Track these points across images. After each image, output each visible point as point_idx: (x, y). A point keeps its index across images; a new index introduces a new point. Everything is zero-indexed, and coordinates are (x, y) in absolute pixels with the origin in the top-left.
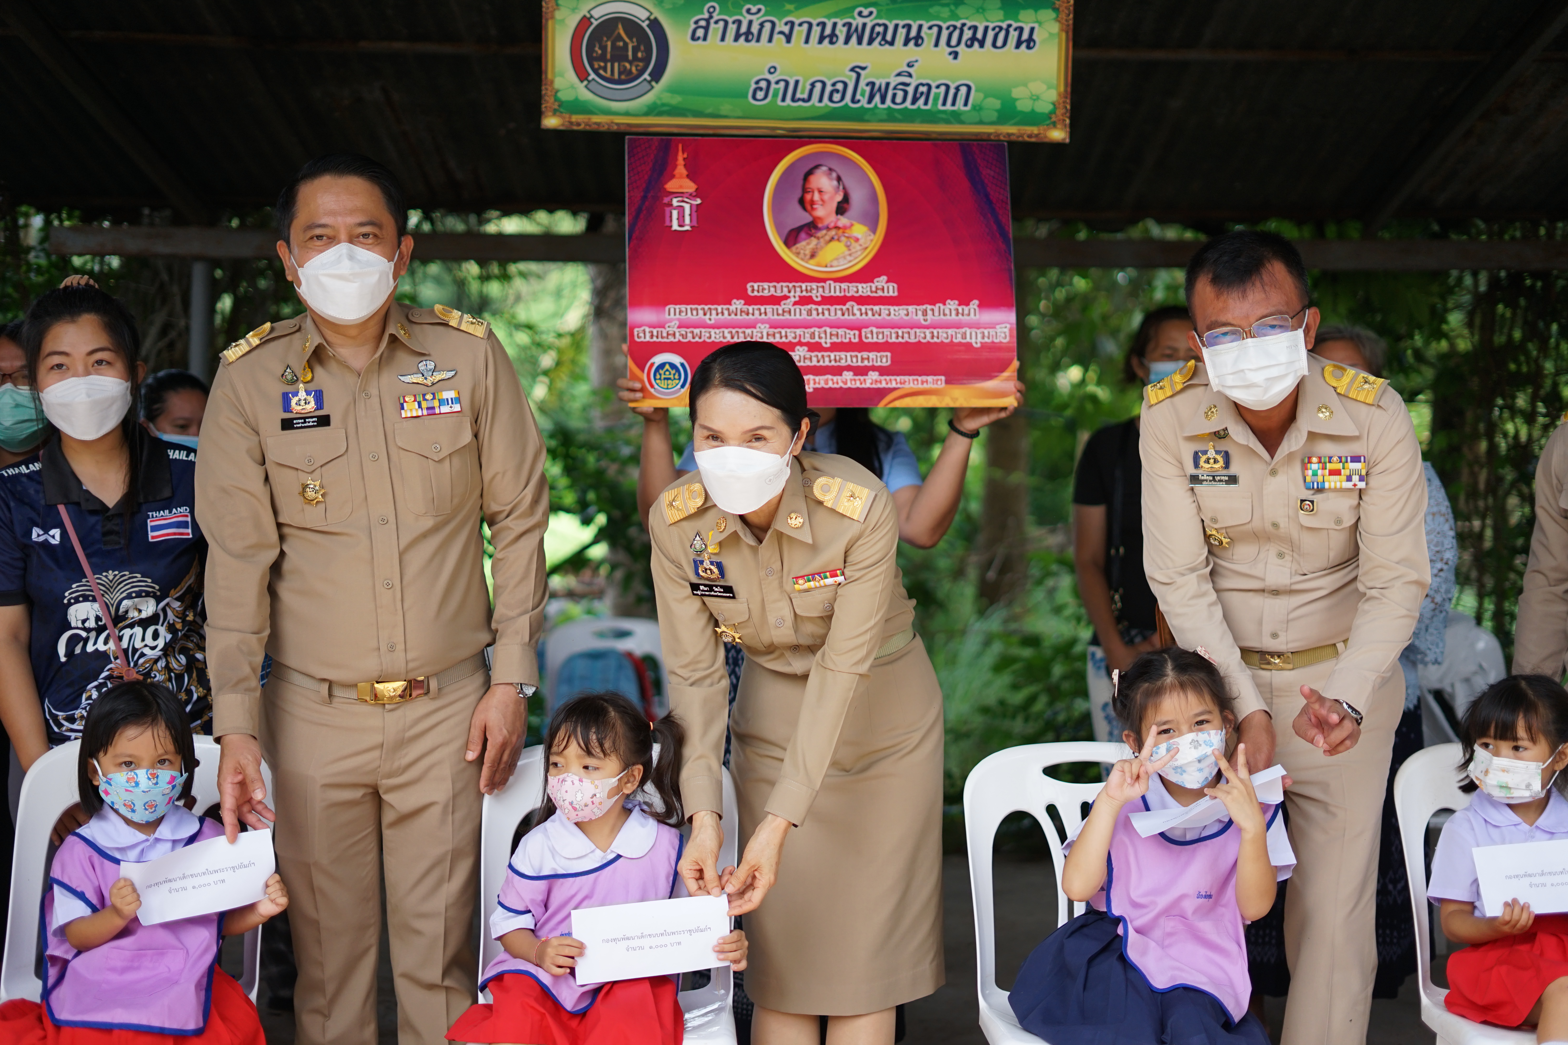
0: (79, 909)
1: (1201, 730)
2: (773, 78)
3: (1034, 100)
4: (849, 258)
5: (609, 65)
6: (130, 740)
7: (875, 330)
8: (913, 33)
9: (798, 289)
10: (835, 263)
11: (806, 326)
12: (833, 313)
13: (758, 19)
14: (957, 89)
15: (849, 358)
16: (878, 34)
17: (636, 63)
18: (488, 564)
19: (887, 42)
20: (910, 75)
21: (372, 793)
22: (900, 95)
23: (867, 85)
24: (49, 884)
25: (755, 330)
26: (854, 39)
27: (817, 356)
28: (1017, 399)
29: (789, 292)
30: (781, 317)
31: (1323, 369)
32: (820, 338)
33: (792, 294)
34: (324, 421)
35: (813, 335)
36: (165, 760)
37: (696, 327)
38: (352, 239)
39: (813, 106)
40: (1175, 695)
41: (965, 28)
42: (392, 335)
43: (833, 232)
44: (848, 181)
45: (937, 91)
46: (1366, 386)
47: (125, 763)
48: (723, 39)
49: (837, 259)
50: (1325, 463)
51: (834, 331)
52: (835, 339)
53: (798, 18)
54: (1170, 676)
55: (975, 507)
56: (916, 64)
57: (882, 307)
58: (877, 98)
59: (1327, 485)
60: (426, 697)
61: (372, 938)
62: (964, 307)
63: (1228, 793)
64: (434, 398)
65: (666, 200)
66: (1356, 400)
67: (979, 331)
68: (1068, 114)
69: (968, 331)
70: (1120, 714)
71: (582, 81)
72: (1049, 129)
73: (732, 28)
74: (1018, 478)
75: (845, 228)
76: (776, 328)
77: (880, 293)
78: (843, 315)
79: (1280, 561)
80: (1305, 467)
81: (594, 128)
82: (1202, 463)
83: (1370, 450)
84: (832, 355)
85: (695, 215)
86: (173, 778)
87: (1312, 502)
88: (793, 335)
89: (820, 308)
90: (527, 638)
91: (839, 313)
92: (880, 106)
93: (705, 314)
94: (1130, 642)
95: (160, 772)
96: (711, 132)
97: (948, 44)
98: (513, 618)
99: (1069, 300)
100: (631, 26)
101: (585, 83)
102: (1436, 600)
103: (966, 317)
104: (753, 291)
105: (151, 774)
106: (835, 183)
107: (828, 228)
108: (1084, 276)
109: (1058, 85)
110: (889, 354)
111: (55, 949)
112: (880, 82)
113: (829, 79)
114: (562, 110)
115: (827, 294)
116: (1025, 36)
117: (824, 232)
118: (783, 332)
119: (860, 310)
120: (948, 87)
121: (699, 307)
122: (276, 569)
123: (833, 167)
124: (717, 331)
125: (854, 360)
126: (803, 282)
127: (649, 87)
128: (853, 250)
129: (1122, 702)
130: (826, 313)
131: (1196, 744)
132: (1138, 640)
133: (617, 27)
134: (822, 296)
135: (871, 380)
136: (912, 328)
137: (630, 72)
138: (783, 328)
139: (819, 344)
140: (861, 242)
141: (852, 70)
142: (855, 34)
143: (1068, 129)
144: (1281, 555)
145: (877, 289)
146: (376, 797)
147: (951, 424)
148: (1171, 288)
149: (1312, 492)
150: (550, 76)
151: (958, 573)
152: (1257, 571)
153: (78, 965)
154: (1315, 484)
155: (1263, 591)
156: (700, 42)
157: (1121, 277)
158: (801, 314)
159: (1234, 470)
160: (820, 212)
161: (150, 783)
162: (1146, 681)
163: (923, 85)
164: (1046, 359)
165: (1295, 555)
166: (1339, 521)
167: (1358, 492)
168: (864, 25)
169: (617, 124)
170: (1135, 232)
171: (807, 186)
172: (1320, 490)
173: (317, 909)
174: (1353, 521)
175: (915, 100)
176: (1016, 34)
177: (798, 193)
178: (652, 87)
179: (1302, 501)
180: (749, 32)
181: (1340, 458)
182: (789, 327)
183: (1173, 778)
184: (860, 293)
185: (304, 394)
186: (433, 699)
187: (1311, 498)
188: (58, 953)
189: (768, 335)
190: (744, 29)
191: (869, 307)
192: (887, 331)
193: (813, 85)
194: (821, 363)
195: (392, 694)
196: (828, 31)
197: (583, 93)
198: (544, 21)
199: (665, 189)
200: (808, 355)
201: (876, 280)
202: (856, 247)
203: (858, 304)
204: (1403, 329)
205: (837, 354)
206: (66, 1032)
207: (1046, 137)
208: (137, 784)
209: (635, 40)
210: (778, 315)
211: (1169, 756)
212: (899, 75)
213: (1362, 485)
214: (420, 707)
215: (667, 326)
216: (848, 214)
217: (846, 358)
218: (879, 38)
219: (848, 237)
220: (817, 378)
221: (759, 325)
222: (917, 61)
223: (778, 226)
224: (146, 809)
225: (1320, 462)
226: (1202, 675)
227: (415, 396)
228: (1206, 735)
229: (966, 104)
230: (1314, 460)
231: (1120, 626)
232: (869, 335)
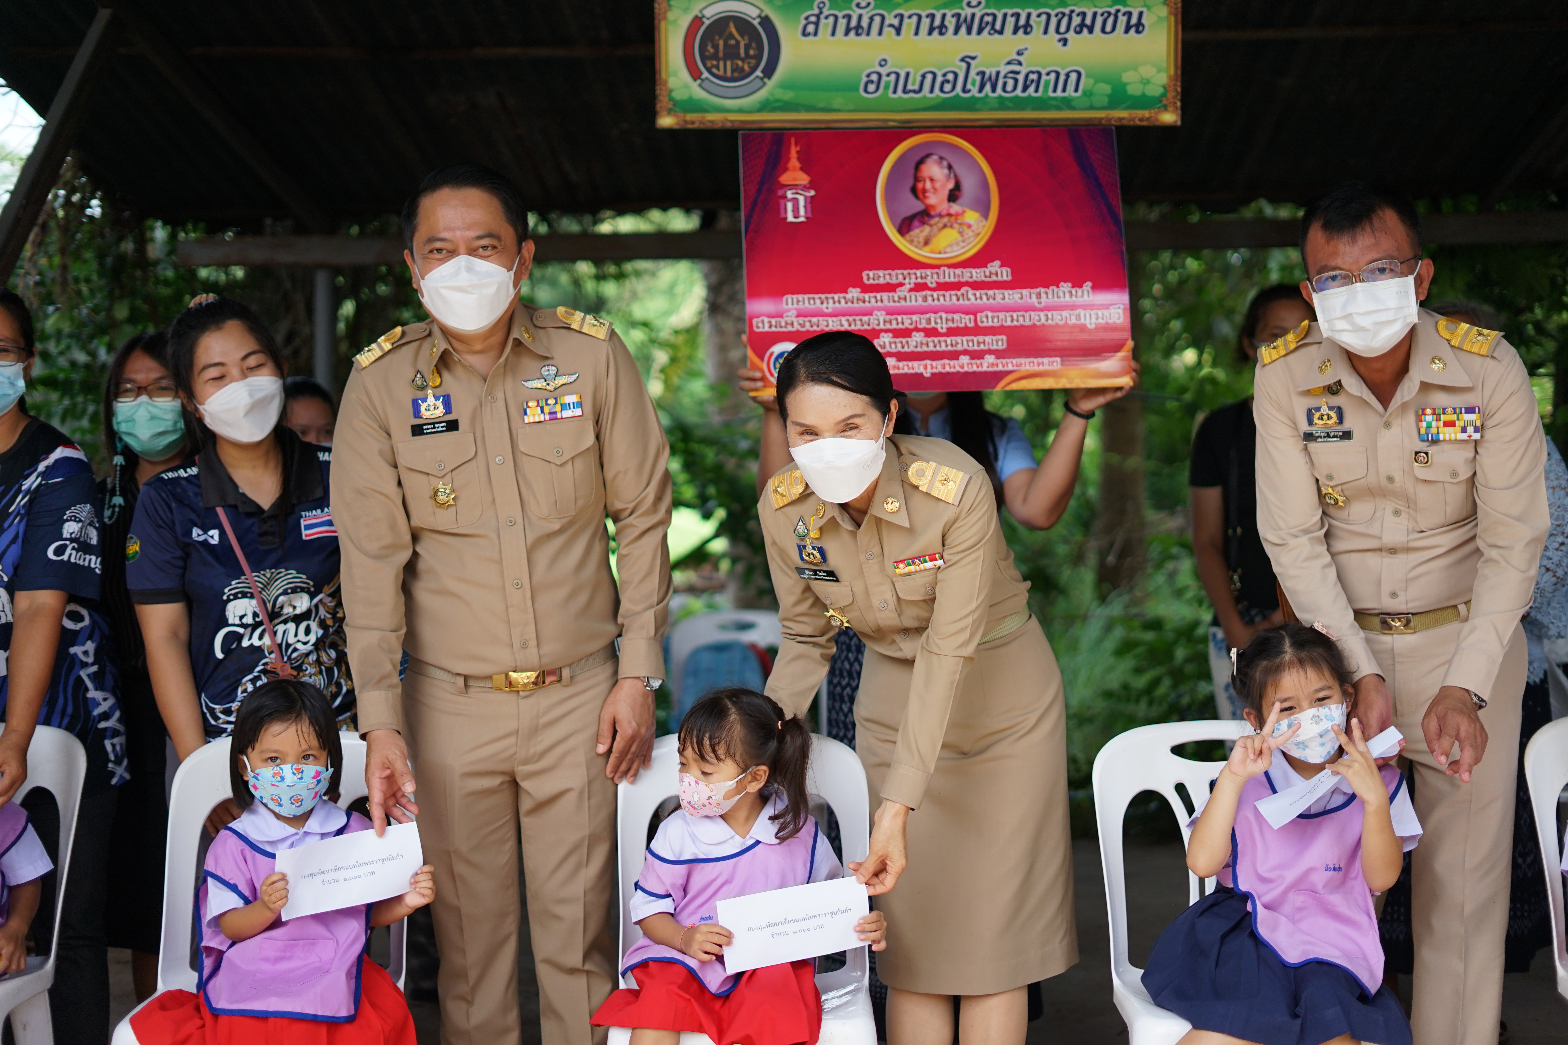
0: (232, 901)
1: (1321, 705)
2: (884, 71)
3: (1145, 84)
4: (962, 244)
5: (721, 64)
6: (275, 736)
7: (990, 314)
8: (1022, 21)
9: (913, 276)
10: (948, 250)
11: (922, 312)
12: (948, 299)
13: (868, 12)
14: (1068, 75)
15: (965, 343)
16: (987, 23)
17: (748, 60)
18: (613, 560)
19: (996, 31)
20: (1020, 63)
21: (509, 781)
22: (1010, 83)
23: (978, 74)
24: (202, 878)
25: (871, 317)
26: (963, 29)
27: (934, 342)
28: (1132, 378)
29: (905, 279)
30: (897, 304)
31: (1437, 323)
32: (936, 323)
33: (907, 281)
34: (452, 426)
35: (929, 321)
36: (309, 755)
37: (813, 316)
38: (472, 252)
39: (924, 97)
40: (1294, 672)
41: (1074, 15)
42: (515, 339)
43: (946, 220)
44: (959, 169)
45: (1048, 78)
46: (1480, 338)
47: (271, 758)
48: (833, 34)
49: (950, 245)
50: (1439, 415)
51: (950, 316)
52: (951, 325)
53: (907, 11)
54: (1288, 652)
55: (1092, 492)
56: (1026, 53)
57: (997, 291)
58: (988, 87)
59: (1441, 437)
60: (558, 685)
61: (511, 925)
62: (1078, 289)
63: (1349, 767)
64: (556, 403)
65: (780, 193)
66: (1470, 352)
67: (1093, 313)
68: (1179, 97)
69: (1082, 312)
70: (1240, 693)
71: (695, 80)
72: (1161, 112)
73: (842, 23)
74: (1135, 462)
75: (957, 215)
76: (892, 314)
77: (994, 278)
78: (958, 300)
79: (1397, 519)
80: (1419, 420)
81: (709, 126)
82: (1316, 420)
83: (1485, 402)
84: (949, 340)
85: (809, 206)
86: (318, 773)
87: (1427, 454)
88: (909, 321)
89: (935, 294)
90: (652, 632)
91: (954, 298)
92: (991, 95)
93: (822, 303)
94: (1250, 622)
95: (304, 767)
96: (823, 126)
97: (1057, 31)
98: (638, 613)
99: (1182, 282)
100: (742, 24)
101: (699, 81)
102: (1558, 574)
103: (1080, 299)
104: (868, 279)
105: (296, 769)
106: (946, 171)
107: (940, 216)
108: (1197, 258)
109: (1168, 68)
110: (1004, 337)
111: (210, 941)
112: (990, 71)
113: (940, 70)
114: (676, 109)
115: (941, 280)
116: (1134, 20)
117: (936, 219)
118: (900, 318)
119: (975, 295)
120: (1058, 74)
121: (816, 296)
122: (411, 569)
123: (944, 155)
124: (835, 319)
125: (971, 344)
126: (918, 269)
127: (761, 84)
128: (966, 236)
129: (1241, 681)
130: (941, 298)
131: (1317, 719)
132: (1258, 619)
133: (728, 26)
134: (937, 283)
135: (988, 364)
136: (1026, 311)
137: (742, 69)
138: (899, 314)
139: (935, 329)
140: (974, 228)
141: (963, 60)
142: (964, 24)
143: (1179, 112)
144: (1397, 513)
145: (991, 273)
146: (514, 785)
147: (1068, 407)
148: (1285, 269)
149: (1427, 444)
150: (663, 76)
151: (1078, 559)
152: (1374, 530)
153: (232, 955)
154: (1430, 436)
155: (1381, 550)
156: (811, 38)
157: (1235, 258)
158: (916, 300)
159: (1347, 425)
160: (932, 200)
161: (295, 778)
162: (1264, 659)
163: (1033, 72)
164: (1161, 342)
165: (1412, 512)
166: (1454, 474)
167: (1473, 444)
168: (973, 15)
169: (731, 121)
170: (1248, 213)
171: (919, 175)
172: (1435, 442)
173: (457, 895)
174: (1470, 474)
175: (1025, 88)
176: (1125, 18)
177: (910, 182)
178: (765, 84)
179: (1417, 453)
180: (859, 26)
181: (1455, 409)
182: (905, 314)
183: (1295, 753)
184: (974, 278)
185: (433, 399)
186: (566, 686)
187: (1425, 450)
188: (212, 944)
189: (885, 322)
190: (854, 23)
191: (983, 292)
192: (1001, 315)
193: (924, 76)
194: (938, 348)
195: (526, 681)
196: (937, 22)
197: (696, 91)
198: (656, 22)
199: (779, 182)
200: (925, 340)
201: (989, 265)
202: (969, 233)
203: (973, 289)
204: (1522, 302)
205: (954, 338)
206: (223, 1020)
207: (1157, 120)
208: (283, 779)
209: (746, 37)
210: (894, 301)
211: (1291, 731)
212: (1009, 63)
213: (1477, 436)
214: (553, 694)
215: (785, 315)
216: (960, 201)
217: (963, 343)
218: (988, 28)
219: (960, 224)
220: (934, 363)
221: (876, 312)
222: (1026, 49)
223: (891, 215)
224: (292, 803)
225: (1434, 414)
226: (1320, 650)
227: (538, 401)
228: (1327, 709)
229: (1076, 90)
230: (1428, 411)
231: (1240, 606)
232: (985, 319)
